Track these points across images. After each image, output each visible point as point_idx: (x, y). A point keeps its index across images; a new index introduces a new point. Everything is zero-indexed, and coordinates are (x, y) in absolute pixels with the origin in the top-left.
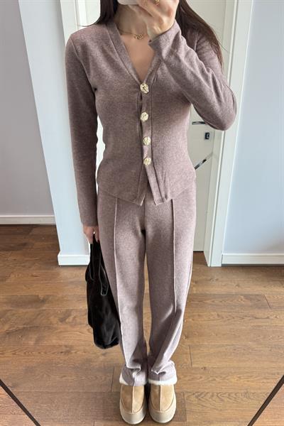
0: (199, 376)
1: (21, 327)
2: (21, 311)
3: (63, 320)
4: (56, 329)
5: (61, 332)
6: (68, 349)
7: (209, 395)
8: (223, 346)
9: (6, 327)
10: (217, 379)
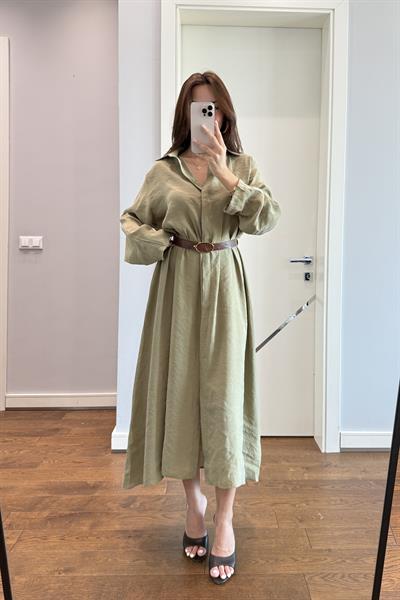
0: (323, 558)
1: (68, 512)
2: (64, 497)
3: (126, 506)
4: (119, 514)
5: (125, 517)
6: (138, 533)
7: (340, 575)
8: (351, 529)
9: (46, 514)
10: (348, 561)
